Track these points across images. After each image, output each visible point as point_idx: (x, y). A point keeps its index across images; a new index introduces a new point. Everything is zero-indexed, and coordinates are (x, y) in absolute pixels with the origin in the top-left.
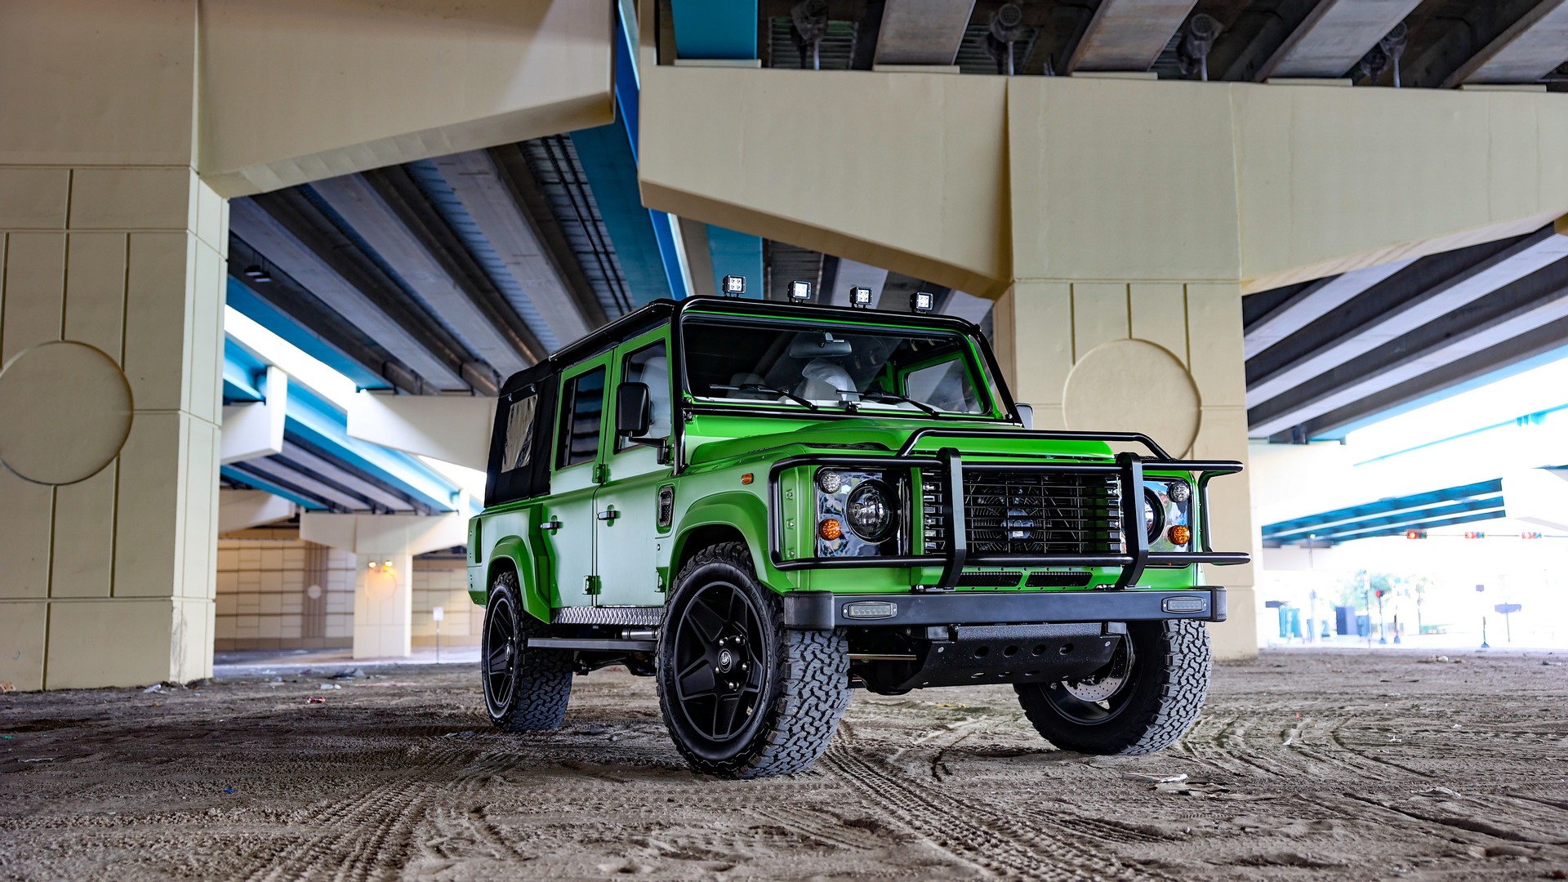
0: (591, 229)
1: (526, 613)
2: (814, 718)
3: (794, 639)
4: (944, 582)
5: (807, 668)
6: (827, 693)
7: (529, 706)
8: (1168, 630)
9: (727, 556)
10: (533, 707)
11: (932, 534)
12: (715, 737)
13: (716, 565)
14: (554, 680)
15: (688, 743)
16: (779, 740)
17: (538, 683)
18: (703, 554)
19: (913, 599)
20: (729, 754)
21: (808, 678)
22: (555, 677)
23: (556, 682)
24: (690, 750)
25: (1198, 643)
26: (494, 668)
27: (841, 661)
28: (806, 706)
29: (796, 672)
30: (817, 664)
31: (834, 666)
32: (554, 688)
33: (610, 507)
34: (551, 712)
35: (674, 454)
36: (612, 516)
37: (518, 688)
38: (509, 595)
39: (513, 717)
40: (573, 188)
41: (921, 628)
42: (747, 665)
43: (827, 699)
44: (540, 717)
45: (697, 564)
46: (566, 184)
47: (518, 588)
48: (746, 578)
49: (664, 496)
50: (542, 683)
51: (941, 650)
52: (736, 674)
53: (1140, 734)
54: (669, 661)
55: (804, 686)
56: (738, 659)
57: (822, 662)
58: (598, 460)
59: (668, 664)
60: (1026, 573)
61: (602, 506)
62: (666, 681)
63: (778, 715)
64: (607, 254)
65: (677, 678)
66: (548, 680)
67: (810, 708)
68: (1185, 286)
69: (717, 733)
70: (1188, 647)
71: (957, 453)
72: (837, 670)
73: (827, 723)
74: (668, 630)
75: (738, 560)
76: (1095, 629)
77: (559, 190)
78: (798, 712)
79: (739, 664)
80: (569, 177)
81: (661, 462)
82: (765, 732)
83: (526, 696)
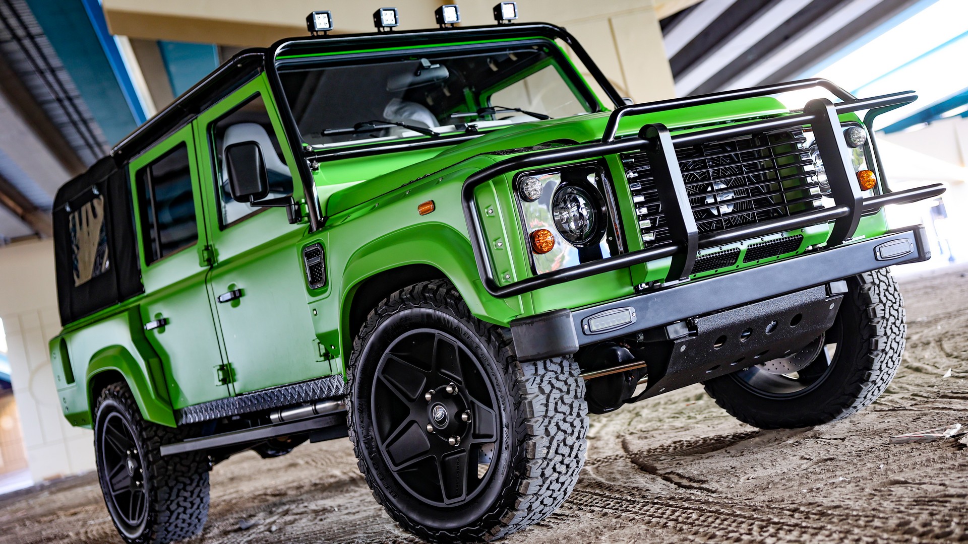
0: (50, 78)
1: (147, 422)
2: (563, 455)
3: (528, 371)
4: (675, 273)
5: (547, 401)
6: (572, 424)
7: (170, 517)
8: (864, 282)
9: (419, 299)
10: (174, 517)
11: (646, 223)
12: (447, 503)
13: (407, 312)
14: (191, 484)
15: (414, 516)
16: (533, 489)
17: (175, 491)
18: (386, 304)
19: (648, 299)
20: (472, 518)
21: (551, 413)
22: (192, 481)
23: (194, 484)
24: (418, 524)
25: (891, 289)
26: (116, 487)
27: (577, 386)
28: (555, 444)
29: (539, 409)
30: (556, 394)
31: (572, 393)
32: (192, 493)
33: (231, 287)
34: (193, 518)
35: (307, 209)
36: (237, 296)
37: (154, 501)
38: (121, 407)
39: (153, 532)
40: (27, 43)
41: (661, 329)
42: (467, 414)
43: (573, 431)
44: (183, 525)
45: (381, 317)
46: (18, 40)
47: (131, 396)
48: (451, 318)
49: (309, 255)
50: (179, 491)
51: (683, 349)
52: (458, 428)
53: (855, 396)
54: (368, 431)
55: (550, 422)
56: (455, 410)
57: (561, 390)
58: (201, 242)
59: (368, 435)
60: (744, 246)
61: (221, 289)
62: (370, 454)
63: (528, 460)
64: (70, 99)
65: (382, 448)
66: (185, 485)
67: (558, 445)
68: (610, 21)
69: (449, 498)
70: (885, 295)
71: (663, 128)
72: (576, 397)
73: (577, 456)
74: (359, 397)
75: (435, 300)
76: (819, 293)
77: (13, 46)
78: (548, 453)
79: (458, 415)
80: (20, 32)
81: (293, 222)
82: (515, 484)
83: (164, 507)
